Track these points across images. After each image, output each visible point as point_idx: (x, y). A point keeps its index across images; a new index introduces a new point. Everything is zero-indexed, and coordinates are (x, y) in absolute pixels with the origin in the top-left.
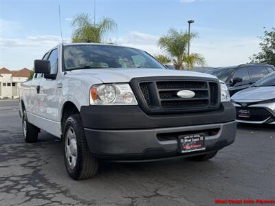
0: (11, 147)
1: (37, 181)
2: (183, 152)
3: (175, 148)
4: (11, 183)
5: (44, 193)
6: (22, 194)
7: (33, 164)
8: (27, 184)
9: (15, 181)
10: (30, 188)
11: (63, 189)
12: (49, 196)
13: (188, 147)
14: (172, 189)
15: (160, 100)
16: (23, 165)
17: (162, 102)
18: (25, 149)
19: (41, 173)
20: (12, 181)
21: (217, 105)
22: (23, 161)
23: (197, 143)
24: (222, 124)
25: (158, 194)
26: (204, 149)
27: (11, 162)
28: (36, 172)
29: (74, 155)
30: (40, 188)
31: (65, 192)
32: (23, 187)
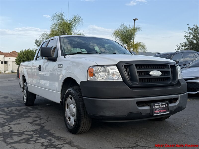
0: (16, 109)
1: (45, 135)
2: (154, 115)
3: (149, 112)
4: (27, 136)
5: (54, 144)
6: (40, 144)
7: (38, 122)
8: (39, 137)
9: (29, 135)
10: (43, 140)
11: (67, 141)
12: (59, 146)
13: (157, 112)
14: (146, 141)
15: (138, 77)
16: (31, 123)
17: (140, 79)
18: (27, 111)
19: (46, 128)
20: (27, 134)
21: (176, 82)
22: (29, 120)
23: (164, 108)
24: (180, 95)
25: (138, 146)
26: (168, 113)
27: (21, 120)
28: (42, 128)
29: (73, 116)
30: (50, 140)
31: (70, 143)
32: (37, 140)
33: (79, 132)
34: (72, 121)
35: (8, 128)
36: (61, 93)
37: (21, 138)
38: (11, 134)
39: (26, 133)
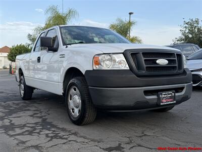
2: (162, 104)
3: (156, 101)
4: (29, 129)
5: (59, 135)
6: (44, 136)
7: (39, 115)
8: (43, 129)
9: (32, 127)
10: (47, 132)
11: (72, 132)
12: (65, 137)
13: (164, 101)
15: (145, 66)
16: (31, 116)
17: (147, 67)
18: (25, 105)
19: (47, 120)
20: (29, 127)
21: (181, 71)
23: (171, 98)
24: (186, 84)
25: (145, 135)
26: (175, 102)
27: (21, 114)
28: (44, 120)
29: (77, 107)
30: (54, 131)
31: (75, 134)
32: (41, 131)
33: (84, 123)
34: (76, 113)
35: (9, 121)
36: (64, 85)
37: (24, 130)
38: (12, 127)
39: (28, 125)
